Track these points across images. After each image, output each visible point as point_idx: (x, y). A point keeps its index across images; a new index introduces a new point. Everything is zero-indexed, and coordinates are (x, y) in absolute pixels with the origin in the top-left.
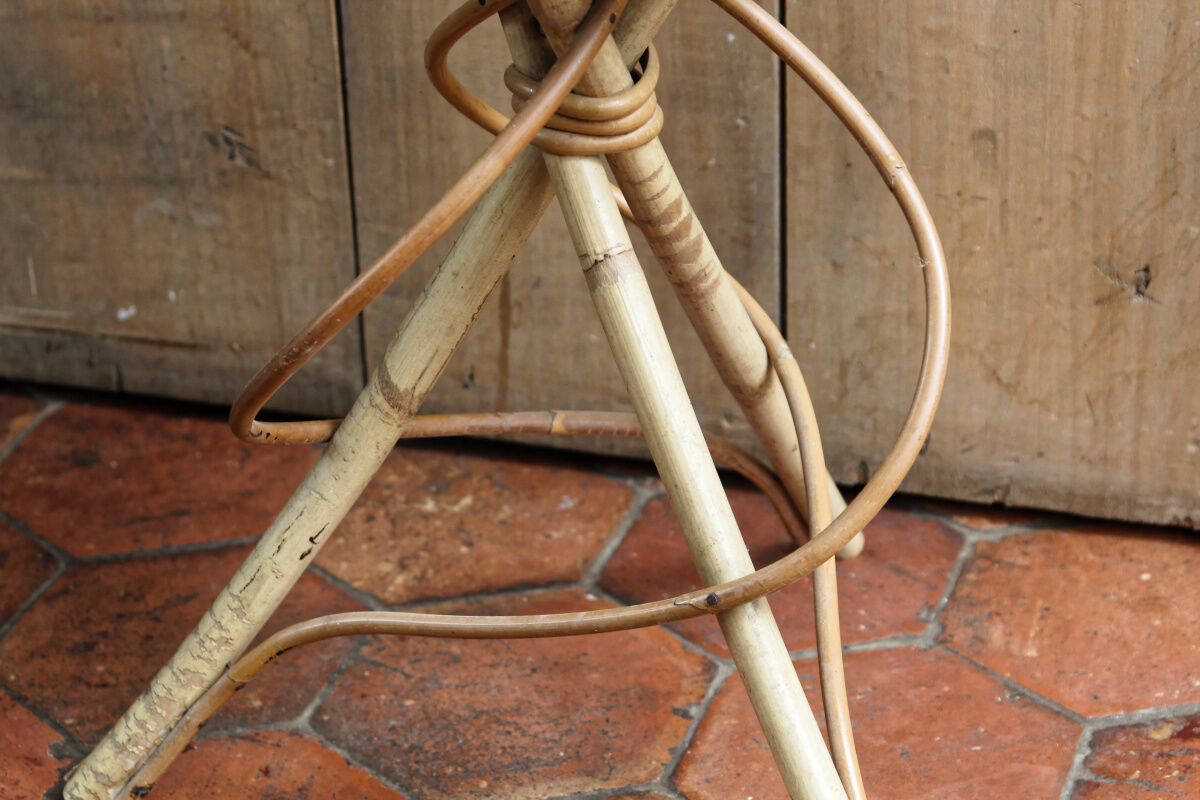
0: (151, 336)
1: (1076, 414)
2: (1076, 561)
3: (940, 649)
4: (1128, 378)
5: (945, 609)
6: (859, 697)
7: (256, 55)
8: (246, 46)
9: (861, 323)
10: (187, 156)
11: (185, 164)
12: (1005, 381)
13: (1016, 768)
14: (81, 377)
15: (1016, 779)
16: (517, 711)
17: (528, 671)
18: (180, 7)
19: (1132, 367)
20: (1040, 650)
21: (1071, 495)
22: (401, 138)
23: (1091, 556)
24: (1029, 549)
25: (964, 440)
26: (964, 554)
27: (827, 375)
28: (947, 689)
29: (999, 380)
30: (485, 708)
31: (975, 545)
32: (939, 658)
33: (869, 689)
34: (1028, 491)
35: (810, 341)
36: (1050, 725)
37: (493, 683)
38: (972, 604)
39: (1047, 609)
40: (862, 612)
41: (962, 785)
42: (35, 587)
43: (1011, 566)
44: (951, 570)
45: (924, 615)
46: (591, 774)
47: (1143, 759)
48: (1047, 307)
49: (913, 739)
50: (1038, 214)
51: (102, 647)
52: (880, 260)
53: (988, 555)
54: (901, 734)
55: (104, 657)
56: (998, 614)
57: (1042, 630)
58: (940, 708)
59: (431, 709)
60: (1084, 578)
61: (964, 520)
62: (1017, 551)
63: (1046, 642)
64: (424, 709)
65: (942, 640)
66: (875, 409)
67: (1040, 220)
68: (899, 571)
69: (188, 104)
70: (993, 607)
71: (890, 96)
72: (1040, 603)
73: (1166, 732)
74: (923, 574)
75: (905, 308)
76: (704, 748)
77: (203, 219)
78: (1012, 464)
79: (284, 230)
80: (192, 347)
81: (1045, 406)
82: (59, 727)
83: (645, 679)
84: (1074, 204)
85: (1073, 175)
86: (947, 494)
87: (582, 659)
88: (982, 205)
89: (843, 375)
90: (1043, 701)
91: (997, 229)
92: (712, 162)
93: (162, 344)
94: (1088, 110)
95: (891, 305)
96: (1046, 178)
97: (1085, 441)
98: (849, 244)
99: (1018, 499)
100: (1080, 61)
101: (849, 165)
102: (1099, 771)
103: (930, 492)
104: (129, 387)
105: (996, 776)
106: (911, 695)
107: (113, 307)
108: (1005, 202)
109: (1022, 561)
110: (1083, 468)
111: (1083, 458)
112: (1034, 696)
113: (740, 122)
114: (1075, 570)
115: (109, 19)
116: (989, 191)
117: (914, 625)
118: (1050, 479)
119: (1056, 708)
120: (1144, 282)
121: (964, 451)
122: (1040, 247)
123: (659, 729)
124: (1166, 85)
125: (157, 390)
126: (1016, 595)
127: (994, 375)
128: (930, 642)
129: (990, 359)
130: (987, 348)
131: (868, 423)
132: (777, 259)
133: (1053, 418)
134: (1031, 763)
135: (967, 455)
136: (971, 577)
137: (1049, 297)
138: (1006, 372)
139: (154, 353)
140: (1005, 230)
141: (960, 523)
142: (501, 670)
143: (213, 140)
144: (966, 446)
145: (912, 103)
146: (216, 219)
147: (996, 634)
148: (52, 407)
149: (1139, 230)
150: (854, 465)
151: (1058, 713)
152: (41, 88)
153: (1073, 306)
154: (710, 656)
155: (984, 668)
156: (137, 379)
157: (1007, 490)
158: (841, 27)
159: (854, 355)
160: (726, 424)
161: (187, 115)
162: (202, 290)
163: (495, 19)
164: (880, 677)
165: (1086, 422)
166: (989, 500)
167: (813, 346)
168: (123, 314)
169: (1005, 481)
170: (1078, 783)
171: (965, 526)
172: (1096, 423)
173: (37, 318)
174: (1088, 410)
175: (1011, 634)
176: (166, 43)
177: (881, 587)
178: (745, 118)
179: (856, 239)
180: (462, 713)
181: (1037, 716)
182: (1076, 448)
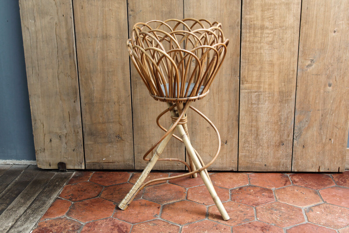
0: (107, 162)
1: (220, 158)
2: (221, 175)
4: (225, 154)
7: (122, 126)
8: (121, 125)
10: (113, 139)
11: (113, 140)
13: (223, 194)
14: (98, 168)
15: (224, 195)
16: (166, 195)
18: (113, 121)
19: (225, 152)
21: (219, 168)
22: (140, 134)
29: (210, 156)
30: (162, 195)
34: (214, 169)
36: (225, 190)
37: (162, 192)
39: (220, 180)
42: (102, 189)
46: (178, 199)
47: (237, 192)
51: (114, 194)
55: (114, 195)
59: (156, 196)
60: (222, 177)
63: (221, 183)
67: (214, 137)
69: (113, 132)
71: (197, 124)
73: (238, 189)
76: (189, 196)
77: (115, 146)
79: (125, 147)
80: (113, 163)
82: (113, 202)
83: (179, 190)
87: (171, 189)
88: (208, 135)
93: (109, 162)
94: (219, 124)
97: (220, 162)
98: (193, 142)
100: (218, 118)
102: (232, 193)
104: (104, 169)
107: (103, 158)
108: (210, 135)
110: (220, 165)
112: (222, 187)
115: (104, 123)
116: (208, 134)
118: (216, 167)
120: (226, 143)
122: (215, 140)
123: (183, 195)
124: (228, 120)
125: (108, 169)
126: (216, 179)
127: (210, 155)
129: (209, 153)
134: (225, 193)
137: (216, 145)
138: (211, 155)
139: (107, 164)
140: (211, 138)
143: (116, 137)
145: (200, 124)
146: (116, 146)
148: (94, 172)
149: (225, 137)
152: (95, 132)
154: (185, 188)
155: (216, 186)
156: (105, 167)
157: (212, 169)
158: (192, 117)
160: (179, 165)
161: (113, 134)
162: (114, 155)
163: (169, 111)
165: (220, 159)
166: (210, 170)
168: (104, 159)
170: (231, 195)
172: (222, 159)
173: (93, 161)
176: (111, 125)
179: (194, 141)
180: (160, 195)
181: (224, 189)
182: (220, 163)
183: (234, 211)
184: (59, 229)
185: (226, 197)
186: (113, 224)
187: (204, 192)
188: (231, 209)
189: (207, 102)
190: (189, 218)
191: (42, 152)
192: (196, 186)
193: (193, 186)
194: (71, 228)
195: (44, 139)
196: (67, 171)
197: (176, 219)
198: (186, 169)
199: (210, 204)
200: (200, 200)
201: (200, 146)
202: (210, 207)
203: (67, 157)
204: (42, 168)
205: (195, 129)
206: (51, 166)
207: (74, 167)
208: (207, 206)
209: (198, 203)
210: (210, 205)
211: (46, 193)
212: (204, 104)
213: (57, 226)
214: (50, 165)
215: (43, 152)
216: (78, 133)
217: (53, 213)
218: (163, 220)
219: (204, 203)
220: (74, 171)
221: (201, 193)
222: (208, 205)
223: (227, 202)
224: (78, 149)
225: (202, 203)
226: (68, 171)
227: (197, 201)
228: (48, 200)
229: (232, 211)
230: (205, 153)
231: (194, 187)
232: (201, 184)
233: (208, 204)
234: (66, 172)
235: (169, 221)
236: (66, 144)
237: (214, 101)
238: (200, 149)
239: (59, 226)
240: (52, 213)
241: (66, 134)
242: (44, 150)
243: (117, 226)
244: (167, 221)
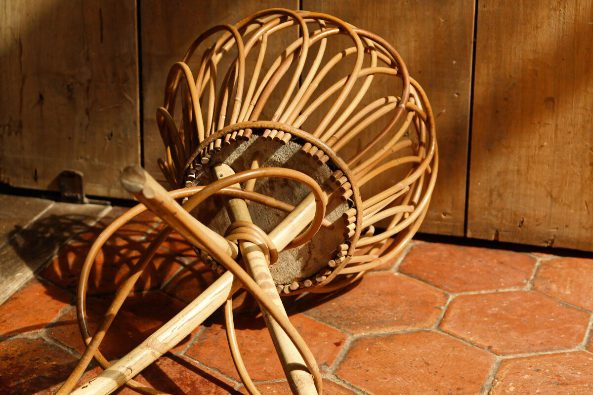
1: (581, 209)
2: (581, 266)
3: (533, 291)
5: (533, 280)
6: (505, 305)
9: (499, 174)
12: (554, 196)
13: (567, 325)
15: (568, 329)
16: (376, 306)
17: (377, 295)
20: (571, 292)
21: (578, 242)
23: (586, 265)
24: (562, 263)
25: (537, 221)
26: (537, 264)
27: (485, 195)
28: (538, 303)
29: (552, 196)
30: (363, 305)
31: (541, 262)
32: (533, 294)
33: (508, 302)
35: (479, 182)
36: (579, 314)
37: (364, 298)
38: (543, 278)
39: (572, 280)
40: (502, 280)
41: (548, 330)
43: (556, 268)
44: (533, 268)
45: (525, 281)
46: (408, 325)
48: (571, 167)
49: (528, 317)
50: (569, 130)
52: (507, 149)
53: (547, 265)
54: (523, 315)
56: (553, 282)
57: (571, 286)
58: (536, 308)
59: (342, 306)
60: (585, 271)
61: (536, 254)
62: (558, 263)
63: (573, 290)
64: (339, 305)
65: (534, 288)
66: (503, 209)
67: (570, 132)
68: (514, 268)
70: (551, 279)
72: (569, 279)
74: (523, 269)
75: (516, 168)
76: (449, 318)
78: (555, 230)
81: (569, 206)
83: (422, 298)
84: (583, 127)
85: (583, 115)
86: (530, 243)
87: (397, 292)
88: (548, 127)
89: (491, 195)
90: (575, 307)
91: (553, 137)
92: (444, 111)
95: (511, 167)
96: (573, 116)
97: (584, 220)
98: (496, 143)
99: (557, 244)
101: (497, 112)
103: (523, 242)
105: (561, 328)
106: (524, 304)
108: (557, 125)
109: (559, 266)
110: (583, 231)
111: (583, 227)
112: (571, 305)
113: (456, 95)
114: (581, 269)
116: (551, 121)
117: (521, 284)
118: (570, 236)
119: (580, 309)
121: (537, 225)
122: (569, 143)
123: (431, 312)
126: (560, 276)
127: (550, 195)
128: (529, 289)
129: (549, 188)
130: (548, 184)
131: (500, 215)
132: (467, 150)
133: (572, 211)
134: (573, 324)
135: (538, 227)
136: (542, 270)
137: (572, 163)
138: (555, 193)
140: (556, 136)
141: (534, 255)
142: (366, 295)
144: (538, 223)
145: (523, 87)
147: (554, 287)
150: (494, 232)
151: (581, 310)
153: (581, 167)
154: (446, 292)
155: (551, 297)
157: (553, 242)
159: (495, 187)
160: (443, 216)
164: (512, 299)
165: (585, 213)
166: (546, 245)
167: (479, 184)
169: (552, 238)
171: (537, 256)
172: (589, 213)
174: (586, 207)
175: (559, 287)
177: (508, 272)
178: (458, 94)
179: (498, 141)
180: (354, 307)
181: (573, 311)
182: (581, 223)
183: (582, 382)
184: (14, 370)
185: (573, 334)
186: (178, 376)
187: (504, 312)
188: (573, 375)
189: (552, 12)
190: (425, 388)
191: (13, 134)
192: (483, 292)
193: (474, 290)
194: (49, 371)
195: (22, 90)
196: (86, 200)
197: (382, 386)
198: (465, 231)
199: (512, 351)
200: (482, 337)
201: (520, 158)
202: (507, 360)
203: (88, 157)
204: (11, 184)
205: (506, 99)
206: (40, 181)
207: (109, 191)
208: (499, 358)
209: (472, 343)
210: (509, 354)
211: (3, 260)
212: (543, 18)
213: (9, 362)
214: (36, 178)
215: (16, 134)
216: (126, 80)
217: (8, 322)
218: (341, 383)
219: (490, 347)
220: (109, 203)
221: (495, 315)
222: (503, 354)
223: (571, 353)
224: (123, 135)
225: (486, 345)
226: (91, 203)
227: (471, 339)
228: (5, 282)
229: (577, 383)
230: (533, 185)
231: (476, 293)
232: (504, 287)
233: (506, 351)
234: (82, 203)
235: (358, 387)
236: (87, 113)
237: (576, 9)
238: (518, 171)
239: (14, 362)
240: (5, 321)
241: (89, 81)
242: (21, 126)
243: (189, 382)
244: (353, 387)
